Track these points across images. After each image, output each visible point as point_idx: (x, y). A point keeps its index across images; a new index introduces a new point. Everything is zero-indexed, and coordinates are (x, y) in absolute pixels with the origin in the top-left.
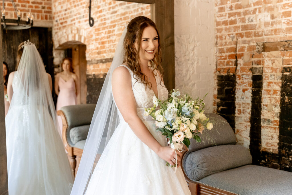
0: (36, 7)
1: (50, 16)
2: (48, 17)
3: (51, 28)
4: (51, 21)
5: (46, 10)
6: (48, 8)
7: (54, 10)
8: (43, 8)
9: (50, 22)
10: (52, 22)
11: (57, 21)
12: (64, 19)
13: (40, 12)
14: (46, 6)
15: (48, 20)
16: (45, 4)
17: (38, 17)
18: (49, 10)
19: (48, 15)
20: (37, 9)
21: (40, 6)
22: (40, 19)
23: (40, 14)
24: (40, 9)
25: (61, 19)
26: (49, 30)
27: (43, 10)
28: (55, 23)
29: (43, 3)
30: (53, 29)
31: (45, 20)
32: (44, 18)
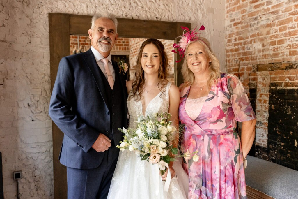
0: (119, 42)
1: (128, 47)
2: (127, 48)
3: (129, 56)
4: (128, 51)
5: (125, 43)
6: (126, 42)
7: (130, 44)
8: (124, 42)
9: (127, 51)
10: (129, 52)
11: (132, 51)
12: (136, 49)
13: (121, 45)
14: (125, 41)
15: (127, 50)
16: (125, 40)
17: (120, 49)
18: (127, 44)
19: (127, 47)
20: (119, 44)
21: (121, 41)
22: (121, 50)
23: (121, 47)
24: (121, 43)
25: (134, 50)
26: (127, 57)
27: (123, 44)
28: (131, 52)
29: (123, 40)
30: (130, 56)
31: (124, 50)
32: (124, 49)
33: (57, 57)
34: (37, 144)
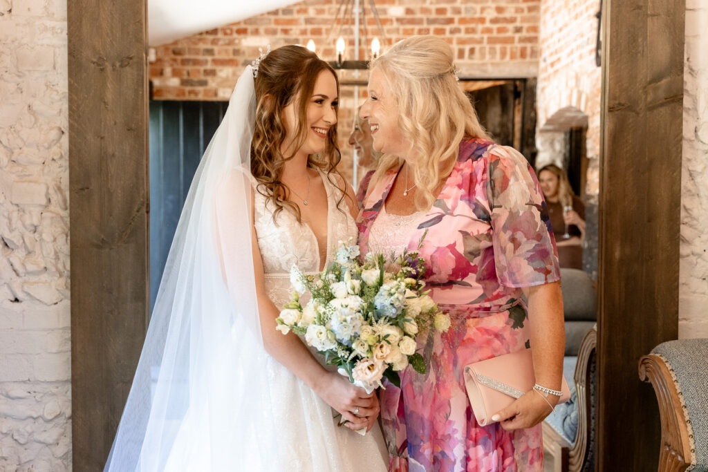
0: (500, 30)
1: (532, 48)
2: (529, 51)
3: (535, 79)
4: (534, 60)
5: (524, 34)
6: (529, 30)
7: (543, 34)
8: (518, 30)
9: (531, 63)
10: (537, 64)
11: (545, 60)
12: (556, 52)
13: (510, 40)
14: (526, 25)
15: (528, 59)
16: (523, 20)
17: (503, 54)
18: (532, 34)
19: (529, 45)
20: (502, 35)
21: (511, 27)
22: (508, 57)
23: (508, 47)
24: (510, 34)
25: (551, 54)
26: (529, 83)
27: (517, 36)
28: (542, 65)
29: (519, 19)
30: (539, 80)
31: (519, 60)
32: (518, 54)
33: (94, 63)
34: (28, 387)
